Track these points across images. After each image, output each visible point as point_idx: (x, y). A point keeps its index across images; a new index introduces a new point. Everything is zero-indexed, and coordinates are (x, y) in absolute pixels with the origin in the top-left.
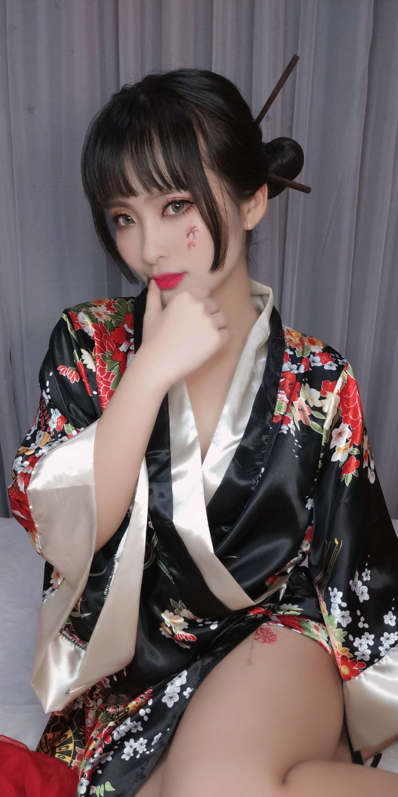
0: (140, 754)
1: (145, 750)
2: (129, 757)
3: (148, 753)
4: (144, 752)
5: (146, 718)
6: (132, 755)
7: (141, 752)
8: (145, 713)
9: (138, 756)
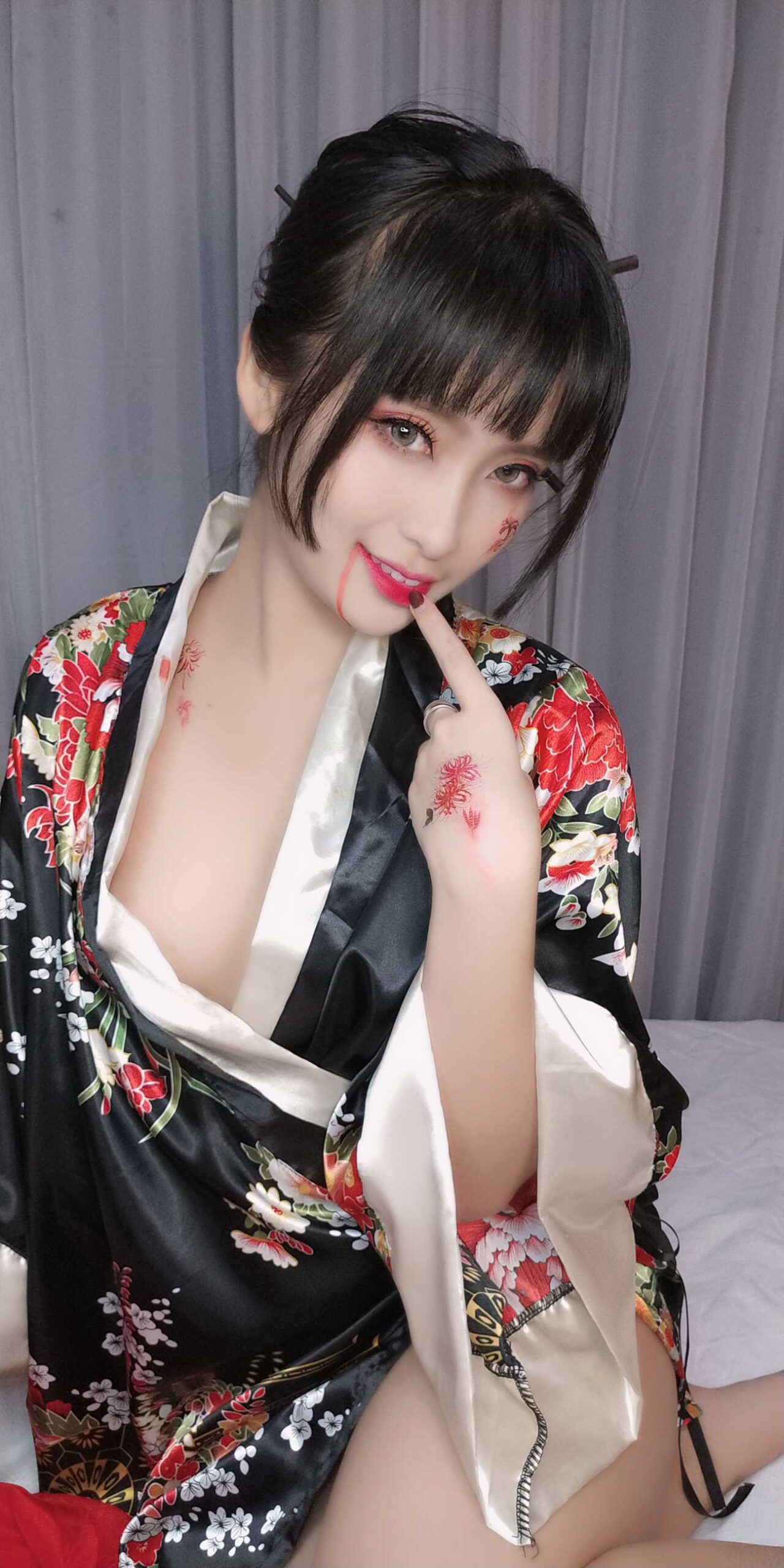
0: (237, 1548)
1: (247, 1540)
2: (216, 1550)
3: (252, 1549)
4: (244, 1546)
5: (244, 1468)
6: (222, 1546)
7: (238, 1544)
8: (244, 1456)
9: (232, 1553)
